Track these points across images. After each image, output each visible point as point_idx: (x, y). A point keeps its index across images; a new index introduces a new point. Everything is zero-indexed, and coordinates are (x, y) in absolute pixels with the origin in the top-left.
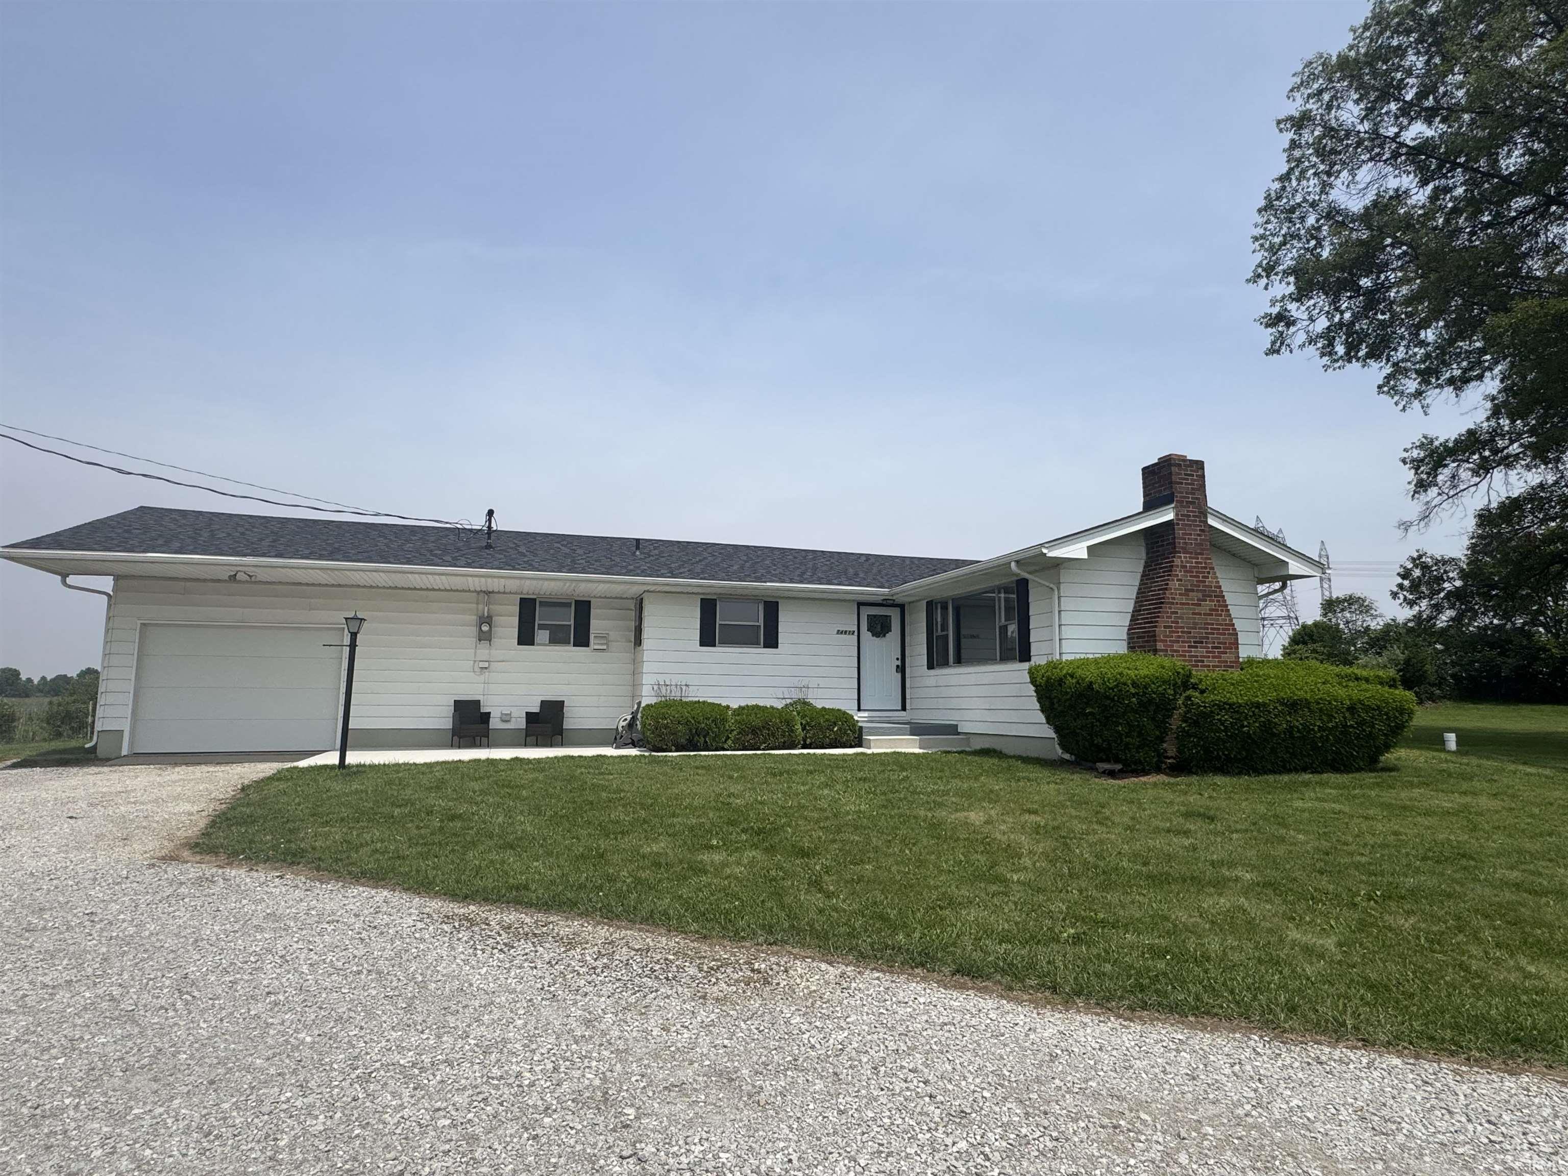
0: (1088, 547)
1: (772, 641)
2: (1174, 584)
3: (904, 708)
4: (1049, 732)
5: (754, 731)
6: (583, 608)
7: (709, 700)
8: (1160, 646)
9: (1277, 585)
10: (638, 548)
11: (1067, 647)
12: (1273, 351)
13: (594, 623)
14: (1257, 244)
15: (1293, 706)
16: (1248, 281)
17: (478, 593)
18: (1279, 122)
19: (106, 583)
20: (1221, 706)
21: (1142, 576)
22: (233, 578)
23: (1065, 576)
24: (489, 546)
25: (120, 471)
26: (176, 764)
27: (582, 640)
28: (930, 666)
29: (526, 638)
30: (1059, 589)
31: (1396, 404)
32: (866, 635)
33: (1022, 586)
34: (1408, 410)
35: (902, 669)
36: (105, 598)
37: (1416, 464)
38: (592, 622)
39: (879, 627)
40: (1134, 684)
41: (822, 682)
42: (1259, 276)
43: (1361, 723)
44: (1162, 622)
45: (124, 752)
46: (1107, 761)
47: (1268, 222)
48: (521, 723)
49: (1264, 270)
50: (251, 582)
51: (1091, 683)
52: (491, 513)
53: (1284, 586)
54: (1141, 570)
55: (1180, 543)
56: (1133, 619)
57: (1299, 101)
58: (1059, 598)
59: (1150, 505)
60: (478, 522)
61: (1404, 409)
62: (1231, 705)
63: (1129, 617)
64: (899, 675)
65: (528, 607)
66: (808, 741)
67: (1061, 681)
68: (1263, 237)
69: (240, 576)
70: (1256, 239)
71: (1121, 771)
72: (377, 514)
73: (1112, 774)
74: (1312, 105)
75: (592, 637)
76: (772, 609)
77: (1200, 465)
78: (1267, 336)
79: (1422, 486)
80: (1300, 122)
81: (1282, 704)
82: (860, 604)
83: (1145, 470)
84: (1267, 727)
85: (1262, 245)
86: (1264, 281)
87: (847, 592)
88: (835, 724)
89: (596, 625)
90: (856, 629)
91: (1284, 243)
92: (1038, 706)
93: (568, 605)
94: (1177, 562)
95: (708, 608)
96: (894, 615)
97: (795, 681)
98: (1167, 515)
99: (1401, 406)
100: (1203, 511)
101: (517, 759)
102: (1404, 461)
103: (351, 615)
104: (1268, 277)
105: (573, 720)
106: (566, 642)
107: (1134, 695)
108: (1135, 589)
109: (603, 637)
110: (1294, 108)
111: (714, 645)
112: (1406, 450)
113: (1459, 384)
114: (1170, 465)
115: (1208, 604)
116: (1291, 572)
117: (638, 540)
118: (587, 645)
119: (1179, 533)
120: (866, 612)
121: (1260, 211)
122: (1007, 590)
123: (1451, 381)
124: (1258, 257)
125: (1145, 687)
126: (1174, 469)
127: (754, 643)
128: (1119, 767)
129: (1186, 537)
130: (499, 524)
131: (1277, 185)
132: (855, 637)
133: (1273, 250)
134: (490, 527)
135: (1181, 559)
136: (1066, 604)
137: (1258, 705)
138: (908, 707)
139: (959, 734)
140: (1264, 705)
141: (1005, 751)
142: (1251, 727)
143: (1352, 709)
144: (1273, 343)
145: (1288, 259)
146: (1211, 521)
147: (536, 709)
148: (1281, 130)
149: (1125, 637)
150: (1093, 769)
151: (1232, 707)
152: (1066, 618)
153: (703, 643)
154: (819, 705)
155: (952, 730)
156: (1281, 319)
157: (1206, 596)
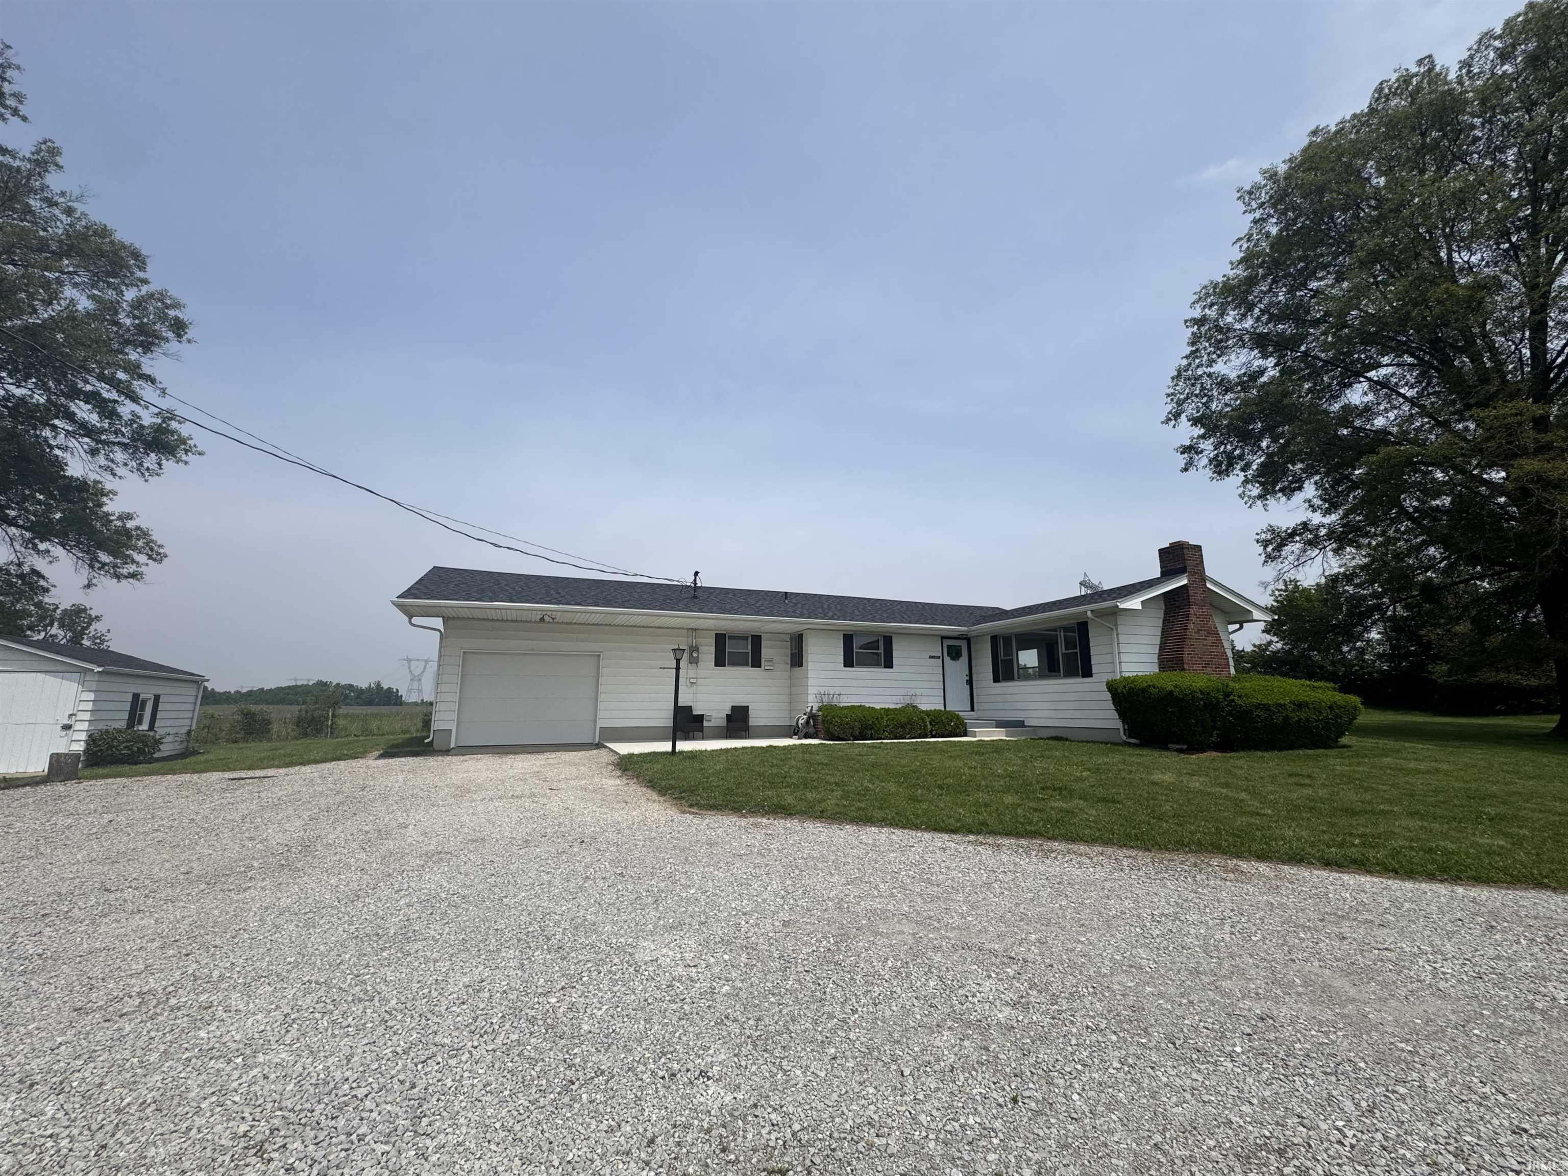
0: (1142, 602)
1: (889, 664)
2: (1191, 626)
3: (972, 709)
4: (1118, 724)
5: (903, 726)
6: (756, 640)
7: (867, 705)
8: (1186, 666)
9: (1237, 626)
10: (786, 598)
11: (1125, 667)
12: (1186, 470)
13: (764, 651)
14: (1169, 399)
15: (1300, 706)
16: (1163, 423)
17: (688, 629)
18: (1186, 321)
19: (438, 623)
20: (1257, 706)
21: (1164, 620)
22: (542, 619)
23: (1120, 620)
24: (695, 597)
25: (496, 545)
26: (516, 753)
27: (756, 663)
28: (996, 680)
29: (720, 662)
30: (1117, 629)
31: (1246, 503)
32: (947, 659)
33: (1082, 628)
34: (1254, 508)
35: (970, 682)
36: (438, 633)
37: (1265, 543)
38: (763, 650)
39: (955, 654)
40: (1202, 693)
41: (925, 692)
42: (1170, 419)
43: (1337, 716)
44: (1187, 651)
45: (452, 746)
46: (1178, 743)
47: (1177, 385)
48: (723, 723)
49: (1173, 415)
50: (553, 622)
51: (1171, 691)
52: (696, 573)
53: (1241, 627)
54: (1162, 616)
55: (1192, 599)
56: (1161, 649)
57: (1199, 310)
58: (1117, 635)
59: (1168, 573)
60: (689, 580)
61: (1250, 507)
62: (1264, 705)
63: (1158, 647)
64: (968, 687)
65: (721, 639)
66: (934, 733)
67: (1143, 690)
68: (1172, 394)
69: (547, 619)
70: (1168, 395)
71: (1186, 749)
72: (636, 575)
73: (1181, 751)
74: (1207, 311)
75: (763, 660)
76: (888, 641)
77: (1199, 548)
78: (1181, 460)
79: (1270, 558)
80: (1200, 322)
81: (1294, 704)
82: (943, 638)
83: (1160, 550)
84: (1286, 719)
85: (1172, 400)
86: (1173, 422)
87: (932, 629)
88: (951, 721)
89: (765, 653)
90: (940, 655)
91: (1187, 398)
92: (1113, 707)
93: (746, 638)
94: (1192, 611)
95: (848, 640)
96: (963, 645)
97: (903, 692)
98: (1183, 581)
99: (1248, 505)
100: (1203, 579)
101: (771, 746)
102: (1258, 541)
103: (676, 647)
104: (1176, 420)
105: (756, 718)
106: (746, 664)
107: (1201, 699)
108: (1160, 630)
109: (771, 661)
110: (1197, 313)
111: (853, 666)
112: (1257, 534)
113: (1289, 491)
114: (1183, 548)
115: (1211, 639)
116: (1255, 618)
117: (786, 593)
118: (760, 666)
119: (1191, 592)
120: (947, 642)
121: (1173, 378)
122: (1066, 629)
123: (1282, 490)
124: (1169, 408)
125: (1208, 694)
126: (1186, 551)
127: (877, 665)
128: (1185, 747)
129: (1196, 595)
130: (703, 582)
131: (1184, 362)
132: (940, 661)
133: (1180, 403)
134: (696, 584)
135: (1194, 610)
136: (1122, 639)
137: (1281, 705)
138: (976, 708)
139: (1026, 727)
140: (1284, 705)
141: (1070, 738)
142: (1278, 720)
143: (1331, 708)
144: (1186, 464)
145: (1190, 409)
146: (1209, 585)
147: (729, 713)
148: (1187, 327)
149: (1157, 661)
150: (1168, 749)
151: (1266, 707)
152: (1123, 648)
153: (845, 666)
154: (924, 707)
155: (1021, 724)
156: (1190, 450)
157: (1209, 634)
